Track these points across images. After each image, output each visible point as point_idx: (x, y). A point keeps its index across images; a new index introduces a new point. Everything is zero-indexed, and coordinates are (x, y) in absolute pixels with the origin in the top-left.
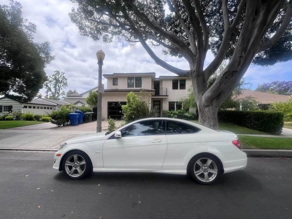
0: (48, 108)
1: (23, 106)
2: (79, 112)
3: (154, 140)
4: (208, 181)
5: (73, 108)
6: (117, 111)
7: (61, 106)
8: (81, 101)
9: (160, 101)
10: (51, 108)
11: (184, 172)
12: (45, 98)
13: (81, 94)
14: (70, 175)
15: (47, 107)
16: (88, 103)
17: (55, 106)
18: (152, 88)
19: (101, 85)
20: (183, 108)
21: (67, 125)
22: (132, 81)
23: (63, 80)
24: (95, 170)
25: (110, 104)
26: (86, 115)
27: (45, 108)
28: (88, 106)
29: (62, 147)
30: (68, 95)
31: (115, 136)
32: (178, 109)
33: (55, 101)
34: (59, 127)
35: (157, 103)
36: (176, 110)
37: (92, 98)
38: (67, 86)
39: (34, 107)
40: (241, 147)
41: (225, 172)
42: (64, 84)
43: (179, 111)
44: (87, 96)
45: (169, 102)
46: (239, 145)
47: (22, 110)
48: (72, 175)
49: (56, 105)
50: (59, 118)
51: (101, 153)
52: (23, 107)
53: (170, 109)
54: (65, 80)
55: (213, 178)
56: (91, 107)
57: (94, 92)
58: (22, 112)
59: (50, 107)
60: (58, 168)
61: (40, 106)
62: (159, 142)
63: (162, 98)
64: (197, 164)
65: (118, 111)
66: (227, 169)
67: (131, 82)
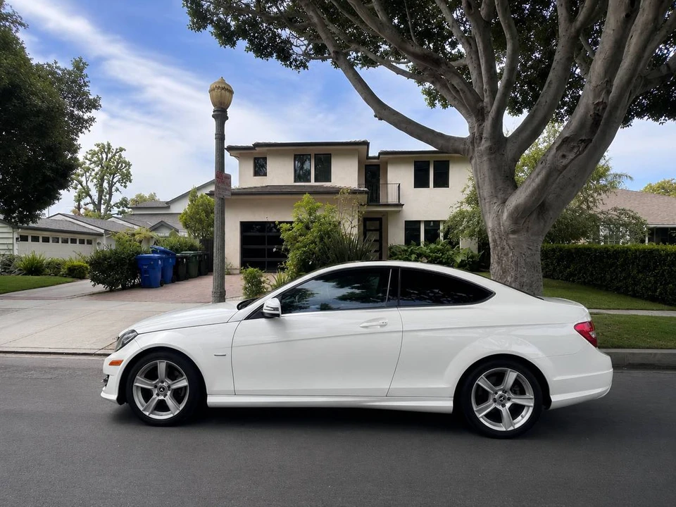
0: (82, 242)
1: (16, 236)
2: (163, 252)
3: (367, 322)
4: (511, 428)
5: (149, 239)
6: (266, 247)
7: (115, 236)
8: (169, 221)
9: (380, 220)
10: (90, 242)
11: (446, 404)
12: (72, 214)
13: (167, 203)
14: (147, 414)
15: (78, 237)
16: (186, 226)
17: (100, 235)
18: (359, 185)
19: (222, 178)
20: (442, 238)
21: (134, 287)
22: (306, 166)
23: (120, 165)
24: (212, 400)
25: (246, 227)
26: (182, 258)
27: (73, 241)
28: (186, 235)
29: (123, 342)
30: (134, 206)
31: (264, 311)
32: (431, 242)
33: (99, 222)
34: (111, 291)
35: (374, 225)
36: (425, 245)
37: (197, 213)
38: (131, 182)
39: (46, 240)
40: (598, 341)
41: (553, 406)
42: (122, 175)
43: (433, 246)
44: (182, 208)
45: (406, 221)
46: (593, 336)
47: (16, 247)
48: (152, 413)
49: (103, 231)
50: (111, 267)
51: (228, 357)
52: (17, 239)
53: (407, 242)
54: (124, 165)
55: (523, 417)
56: (195, 237)
57: (202, 195)
58: (16, 253)
59: (86, 238)
60: (114, 397)
61: (61, 236)
62: (381, 326)
63: (387, 212)
64: (478, 385)
65: (269, 247)
66: (558, 398)
67: (302, 168)
